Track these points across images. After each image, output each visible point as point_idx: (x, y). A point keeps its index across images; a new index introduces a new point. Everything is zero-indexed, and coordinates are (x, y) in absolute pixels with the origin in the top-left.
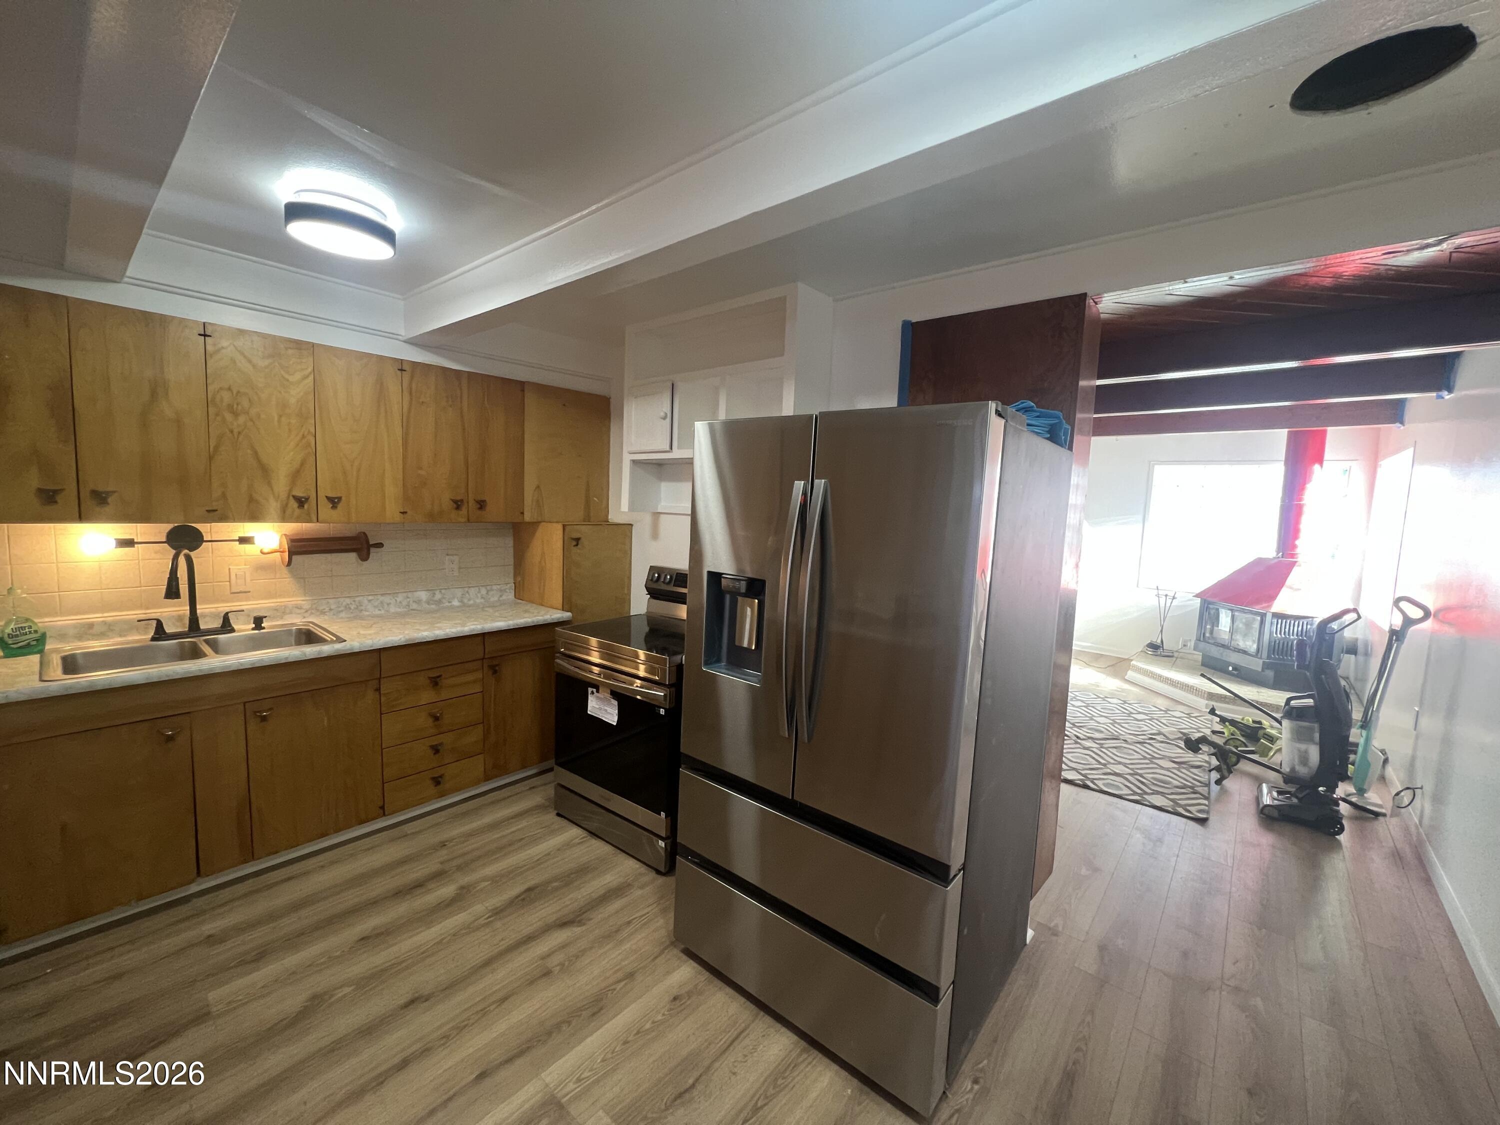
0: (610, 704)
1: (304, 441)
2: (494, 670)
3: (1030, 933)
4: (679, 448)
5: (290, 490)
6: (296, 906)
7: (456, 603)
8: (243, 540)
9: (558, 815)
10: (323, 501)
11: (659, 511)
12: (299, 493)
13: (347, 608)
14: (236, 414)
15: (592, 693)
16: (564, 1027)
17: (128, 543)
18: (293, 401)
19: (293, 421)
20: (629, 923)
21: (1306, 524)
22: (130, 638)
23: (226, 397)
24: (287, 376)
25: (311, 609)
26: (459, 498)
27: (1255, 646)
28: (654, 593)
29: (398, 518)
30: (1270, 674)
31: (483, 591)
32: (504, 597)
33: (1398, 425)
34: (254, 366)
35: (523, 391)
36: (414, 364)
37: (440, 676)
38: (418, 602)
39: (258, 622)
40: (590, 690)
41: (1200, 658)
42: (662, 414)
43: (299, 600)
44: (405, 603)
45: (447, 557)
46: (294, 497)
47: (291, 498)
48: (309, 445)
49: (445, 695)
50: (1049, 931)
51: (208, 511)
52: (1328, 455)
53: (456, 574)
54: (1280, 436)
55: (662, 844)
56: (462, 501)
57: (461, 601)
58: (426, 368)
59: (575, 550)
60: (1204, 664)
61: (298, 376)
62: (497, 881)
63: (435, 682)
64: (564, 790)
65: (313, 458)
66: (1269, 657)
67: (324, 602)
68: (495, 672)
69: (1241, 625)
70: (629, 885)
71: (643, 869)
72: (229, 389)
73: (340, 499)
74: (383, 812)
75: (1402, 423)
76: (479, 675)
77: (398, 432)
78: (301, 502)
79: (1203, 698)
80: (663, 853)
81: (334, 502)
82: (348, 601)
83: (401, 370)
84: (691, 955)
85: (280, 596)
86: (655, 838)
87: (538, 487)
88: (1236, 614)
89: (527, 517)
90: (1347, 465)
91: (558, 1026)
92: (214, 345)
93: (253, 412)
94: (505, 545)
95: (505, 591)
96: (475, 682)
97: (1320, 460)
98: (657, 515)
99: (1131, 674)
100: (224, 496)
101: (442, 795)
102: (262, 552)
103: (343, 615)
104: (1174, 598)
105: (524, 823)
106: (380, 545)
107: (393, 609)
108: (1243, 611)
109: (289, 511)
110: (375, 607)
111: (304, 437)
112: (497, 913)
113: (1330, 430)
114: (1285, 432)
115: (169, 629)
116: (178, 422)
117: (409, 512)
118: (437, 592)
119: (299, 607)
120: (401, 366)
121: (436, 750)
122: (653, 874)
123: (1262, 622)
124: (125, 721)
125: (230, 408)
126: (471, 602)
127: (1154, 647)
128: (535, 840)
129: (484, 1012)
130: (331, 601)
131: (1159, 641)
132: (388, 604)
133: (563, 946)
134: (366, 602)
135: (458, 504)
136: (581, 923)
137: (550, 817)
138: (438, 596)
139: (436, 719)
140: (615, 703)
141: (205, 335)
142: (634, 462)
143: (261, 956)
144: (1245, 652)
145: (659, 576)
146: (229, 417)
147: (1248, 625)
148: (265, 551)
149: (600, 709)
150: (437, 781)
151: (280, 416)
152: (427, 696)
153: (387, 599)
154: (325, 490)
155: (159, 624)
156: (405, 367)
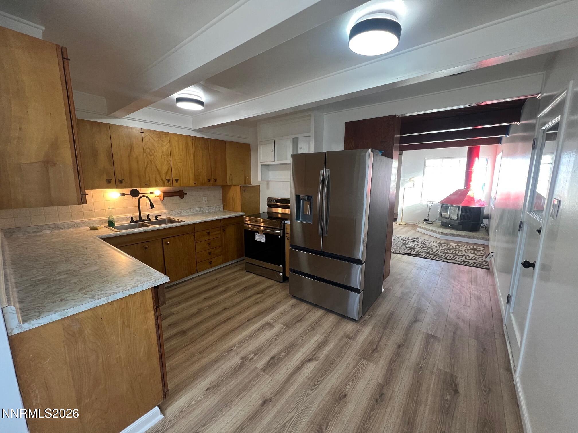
0: (262, 236)
1: (168, 163)
2: (224, 230)
3: (383, 290)
4: (277, 160)
5: (165, 178)
6: (183, 293)
7: (207, 211)
8: (151, 193)
9: (247, 271)
10: (174, 181)
11: (269, 180)
12: (168, 178)
13: (178, 213)
14: (151, 156)
15: (257, 234)
16: (265, 312)
17: (123, 195)
18: (165, 150)
19: (165, 157)
20: (275, 293)
21: (474, 176)
22: (123, 223)
23: (148, 150)
24: (162, 143)
25: (168, 214)
26: (209, 178)
27: (456, 218)
28: (270, 206)
29: (193, 185)
30: (461, 226)
31: (214, 207)
32: (220, 210)
33: (500, 144)
34: (154, 141)
35: (225, 144)
36: (195, 137)
37: (210, 232)
38: (197, 211)
39: (156, 217)
40: (256, 233)
41: (440, 223)
42: (272, 150)
43: (164, 211)
44: (193, 212)
45: (204, 197)
46: (167, 179)
47: (166, 180)
48: (169, 164)
49: (211, 237)
50: (388, 290)
51: (146, 184)
52: (480, 154)
53: (206, 202)
54: (466, 149)
55: (281, 274)
56: (210, 179)
57: (209, 211)
58: (199, 138)
59: (244, 193)
60: (441, 225)
61: (165, 143)
62: (235, 286)
63: (209, 234)
64: (248, 264)
65: (170, 168)
66: (460, 221)
67: (171, 211)
68: (224, 231)
69: (452, 211)
70: (273, 285)
71: (276, 282)
72: (149, 148)
73: (178, 179)
74: (197, 271)
75: (501, 144)
76: (219, 232)
77: (192, 158)
78: (168, 181)
79: (439, 234)
80: (281, 277)
81: (177, 180)
82: (178, 211)
83: (192, 139)
84: (294, 297)
85: (160, 210)
86: (279, 273)
87: (231, 174)
88: (451, 207)
89: (228, 184)
90: (487, 158)
91: (264, 312)
92: (144, 135)
93: (155, 154)
94: (219, 194)
95: (220, 208)
96: (218, 234)
97: (478, 156)
98: (268, 181)
99: (418, 229)
100: (149, 180)
101: (212, 267)
102: (155, 197)
103: (177, 215)
104: (432, 204)
105: (238, 273)
106: (186, 194)
107: (190, 213)
108: (453, 206)
109: (165, 184)
110: (185, 213)
111: (168, 161)
112: (239, 292)
113: (481, 146)
114: (467, 147)
115: (134, 220)
116: (137, 158)
117: (196, 183)
118: (202, 208)
119: (165, 213)
120: (192, 138)
121: (210, 253)
122: (279, 283)
123: (459, 210)
124: (135, 243)
125: (149, 153)
126: (211, 211)
127: (426, 220)
128: (242, 277)
129: (244, 310)
130: (174, 211)
131: (428, 219)
132: (189, 212)
133: (259, 298)
134: (182, 211)
135: (209, 180)
136: (262, 293)
137: (244, 272)
138: (202, 209)
139: (209, 244)
140: (265, 236)
141: (142, 132)
142: (262, 165)
143: (179, 303)
144: (454, 220)
145: (271, 200)
146: (149, 156)
147: (454, 211)
148: (156, 196)
149: (259, 238)
150: (210, 263)
151: (162, 155)
152: (207, 238)
153: (188, 210)
154: (175, 177)
155: (132, 218)
156: (194, 138)
